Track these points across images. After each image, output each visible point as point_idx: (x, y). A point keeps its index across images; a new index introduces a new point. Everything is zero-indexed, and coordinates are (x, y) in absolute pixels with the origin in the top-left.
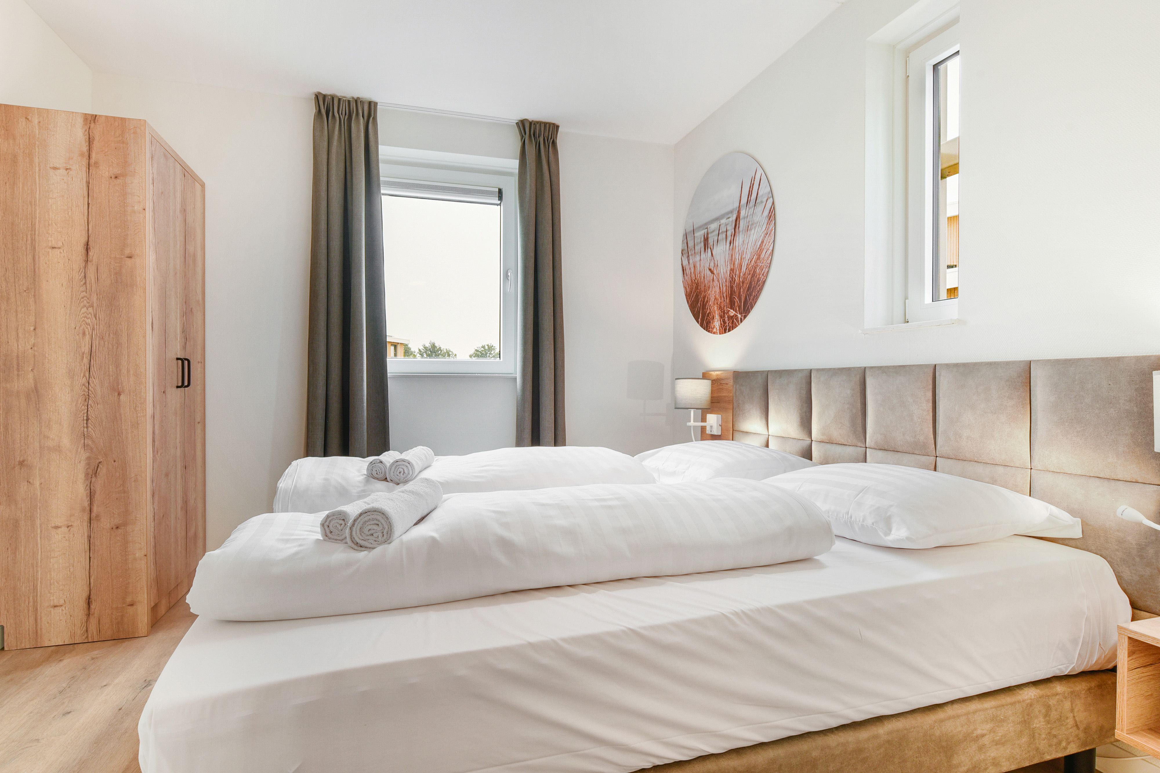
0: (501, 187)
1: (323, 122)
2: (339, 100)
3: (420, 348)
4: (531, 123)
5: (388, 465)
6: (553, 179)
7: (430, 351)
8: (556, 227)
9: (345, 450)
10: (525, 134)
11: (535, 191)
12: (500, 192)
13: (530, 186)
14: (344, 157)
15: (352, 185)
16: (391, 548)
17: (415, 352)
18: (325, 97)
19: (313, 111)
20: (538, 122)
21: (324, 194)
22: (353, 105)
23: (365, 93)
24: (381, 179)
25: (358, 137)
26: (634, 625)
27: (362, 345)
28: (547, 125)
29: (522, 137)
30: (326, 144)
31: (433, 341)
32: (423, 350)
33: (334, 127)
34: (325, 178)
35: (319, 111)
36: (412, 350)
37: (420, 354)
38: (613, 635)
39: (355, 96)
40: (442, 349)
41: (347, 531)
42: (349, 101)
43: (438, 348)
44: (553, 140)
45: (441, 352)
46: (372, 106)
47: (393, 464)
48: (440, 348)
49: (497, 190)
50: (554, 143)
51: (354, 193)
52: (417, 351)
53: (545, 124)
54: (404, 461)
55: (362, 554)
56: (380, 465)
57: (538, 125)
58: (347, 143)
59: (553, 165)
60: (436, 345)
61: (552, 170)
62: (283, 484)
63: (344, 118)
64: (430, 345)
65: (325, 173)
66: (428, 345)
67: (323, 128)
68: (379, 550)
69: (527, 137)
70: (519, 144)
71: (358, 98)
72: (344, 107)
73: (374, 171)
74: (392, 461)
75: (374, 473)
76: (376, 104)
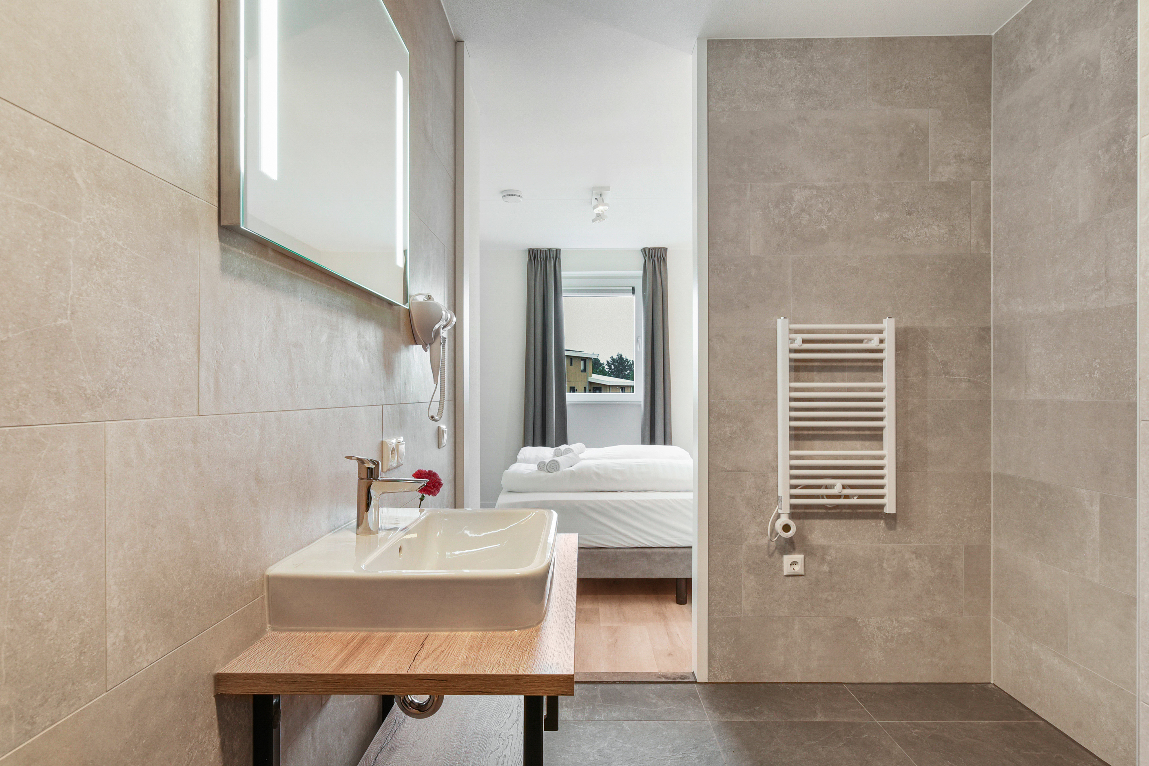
0: (634, 286)
1: (532, 264)
2: (541, 250)
3: (608, 360)
4: (649, 249)
5: (563, 450)
6: (663, 282)
7: (617, 363)
8: (665, 312)
9: (544, 444)
10: (646, 256)
11: (652, 291)
12: (633, 289)
13: (649, 288)
14: (543, 282)
15: (547, 298)
16: (559, 472)
17: (603, 364)
18: (533, 250)
19: (527, 258)
20: (653, 248)
21: (533, 305)
22: (548, 253)
23: (554, 246)
24: (563, 288)
25: (551, 271)
26: (633, 499)
27: (553, 387)
28: (660, 249)
29: (645, 258)
30: (534, 276)
31: (620, 354)
32: (611, 361)
33: (538, 266)
34: (533, 295)
35: (530, 259)
36: (601, 362)
37: (608, 366)
38: (625, 501)
39: (549, 248)
40: (628, 360)
41: (546, 467)
42: (546, 251)
43: (625, 359)
44: (664, 258)
45: (627, 364)
46: (558, 251)
47: (564, 451)
48: (627, 359)
49: (631, 288)
50: (664, 260)
51: (548, 302)
52: (606, 363)
53: (658, 248)
54: (569, 449)
55: (550, 474)
56: (559, 450)
57: (654, 250)
58: (545, 274)
59: (663, 274)
60: (624, 357)
61: (663, 277)
62: (519, 457)
63: (543, 260)
64: (617, 357)
65: (533, 292)
66: (615, 357)
67: (532, 268)
68: (555, 473)
69: (647, 258)
70: (643, 261)
71: (551, 248)
72: (543, 254)
73: (558, 284)
74: (564, 449)
75: (557, 454)
76: (560, 250)
